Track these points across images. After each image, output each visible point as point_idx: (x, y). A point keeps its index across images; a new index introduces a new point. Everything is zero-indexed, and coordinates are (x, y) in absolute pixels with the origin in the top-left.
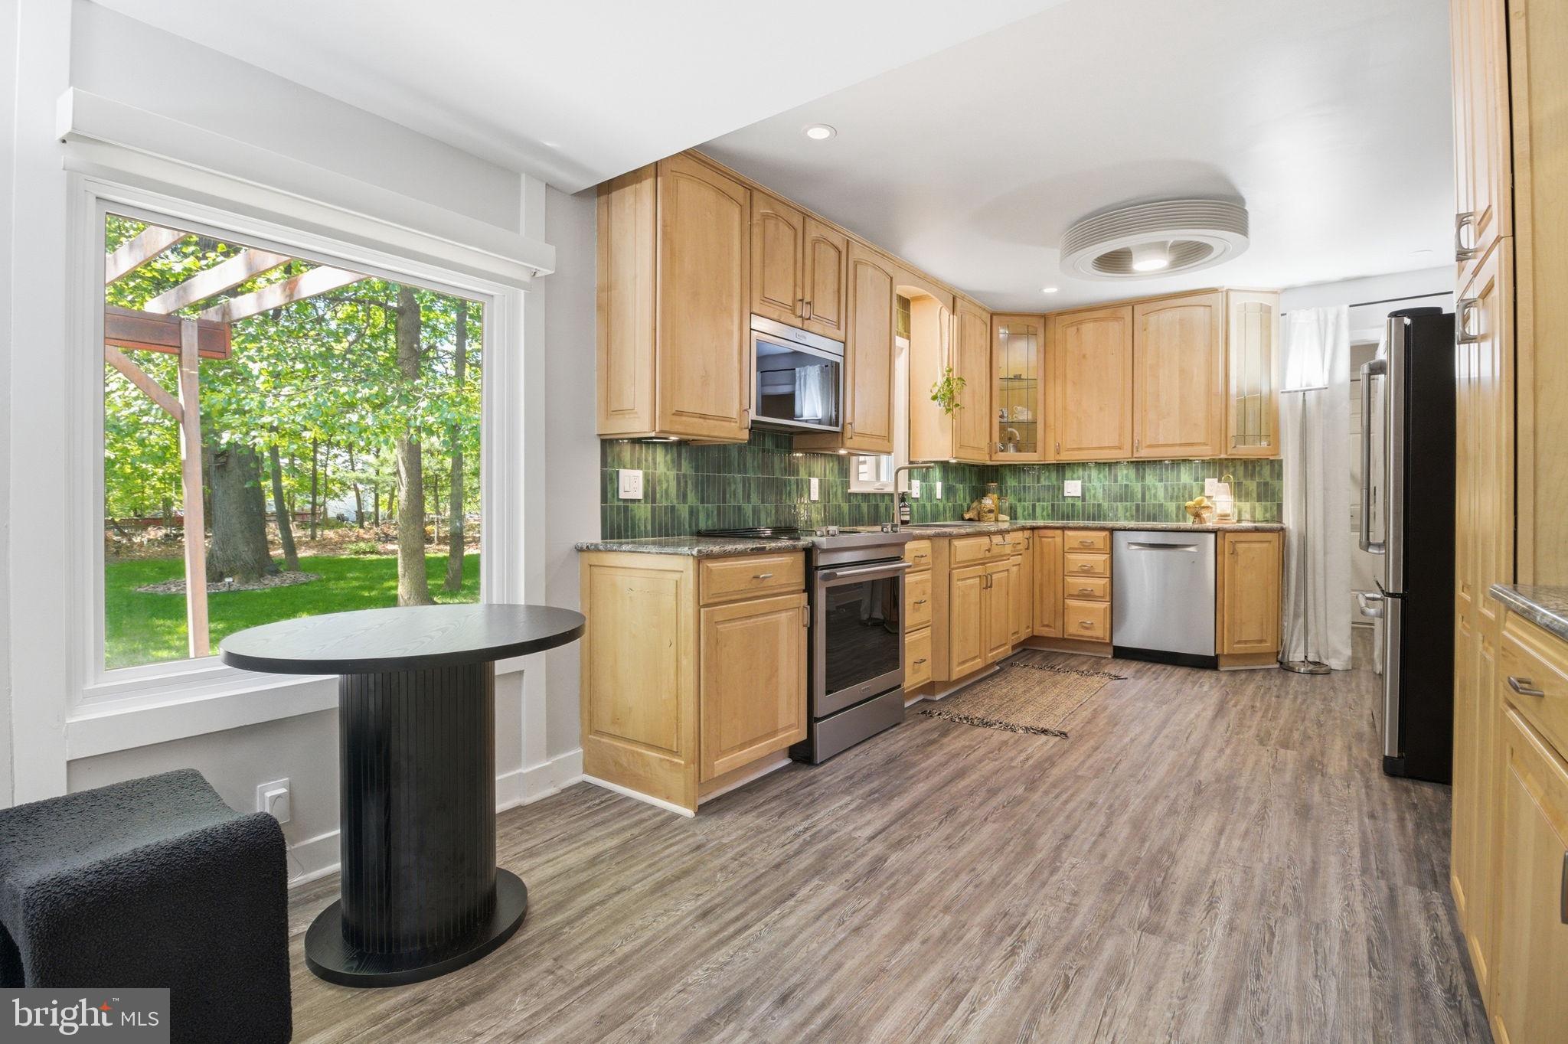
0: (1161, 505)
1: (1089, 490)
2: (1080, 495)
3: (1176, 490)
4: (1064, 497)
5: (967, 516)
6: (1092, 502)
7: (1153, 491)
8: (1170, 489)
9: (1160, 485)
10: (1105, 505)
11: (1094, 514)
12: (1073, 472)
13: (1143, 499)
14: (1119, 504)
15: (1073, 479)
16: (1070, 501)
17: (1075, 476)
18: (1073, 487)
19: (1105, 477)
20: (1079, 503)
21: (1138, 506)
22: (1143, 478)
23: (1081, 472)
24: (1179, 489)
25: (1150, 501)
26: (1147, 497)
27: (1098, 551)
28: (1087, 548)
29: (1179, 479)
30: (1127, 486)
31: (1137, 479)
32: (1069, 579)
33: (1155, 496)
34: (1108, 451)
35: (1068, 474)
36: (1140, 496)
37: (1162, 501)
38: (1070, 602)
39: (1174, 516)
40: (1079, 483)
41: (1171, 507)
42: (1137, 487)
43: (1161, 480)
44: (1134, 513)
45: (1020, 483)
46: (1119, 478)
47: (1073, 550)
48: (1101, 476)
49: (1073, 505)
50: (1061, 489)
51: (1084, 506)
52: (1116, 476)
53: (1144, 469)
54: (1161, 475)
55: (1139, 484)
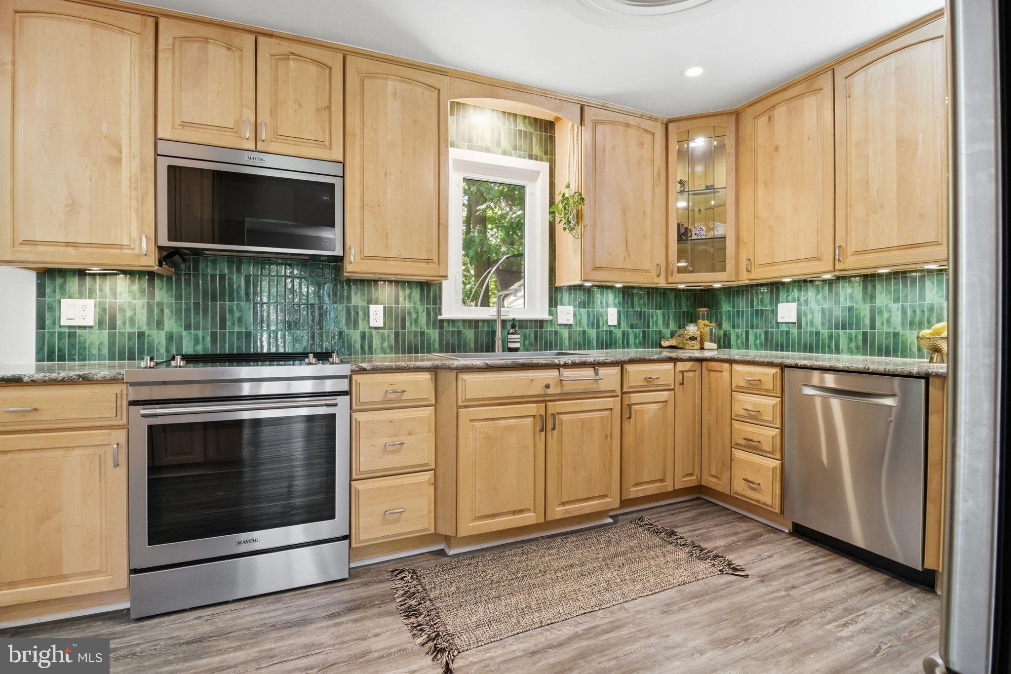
1: (805, 314)
2: (795, 320)
4: (778, 324)
6: (809, 329)
7: (886, 315)
8: (910, 312)
9: (896, 307)
10: (825, 332)
11: (811, 344)
12: (788, 293)
13: (873, 326)
14: (841, 332)
15: (788, 301)
16: (784, 328)
17: (790, 298)
18: (787, 312)
19: (824, 298)
20: (794, 331)
21: (865, 334)
22: (873, 298)
23: (796, 293)
25: (882, 328)
26: (878, 324)
30: (850, 309)
31: (864, 298)
33: (888, 321)
35: (782, 295)
36: (868, 322)
37: (899, 329)
40: (794, 306)
41: (911, 336)
42: (865, 310)
43: (896, 299)
44: (861, 342)
45: (734, 307)
46: (842, 299)
48: (820, 296)
49: (788, 333)
50: (774, 312)
51: (799, 334)
52: (838, 297)
53: (874, 287)
54: (896, 292)
55: (868, 306)
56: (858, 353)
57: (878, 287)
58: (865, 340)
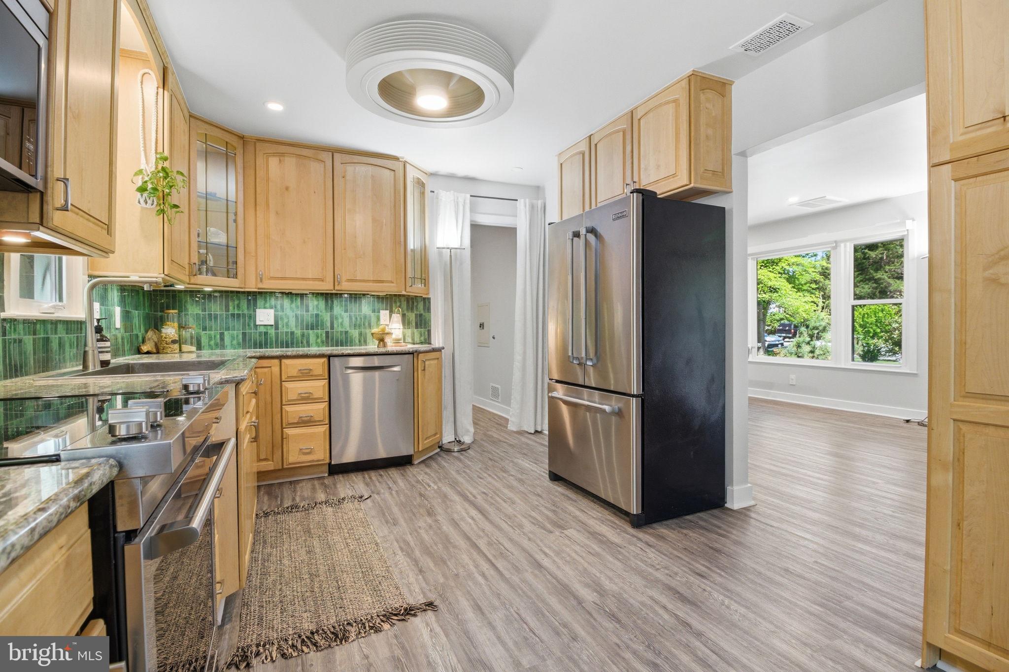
0: (346, 332)
1: (282, 319)
2: (273, 323)
3: (358, 319)
4: (256, 326)
5: (145, 348)
6: (285, 330)
7: (340, 320)
8: (354, 319)
9: (346, 315)
10: (298, 332)
11: (287, 342)
12: (266, 301)
13: (332, 327)
14: (311, 332)
15: (265, 308)
16: (262, 329)
17: (268, 305)
18: (265, 316)
19: (297, 307)
20: (272, 332)
21: (327, 333)
22: (332, 308)
23: (273, 301)
24: (361, 318)
25: (338, 328)
26: (335, 326)
27: (317, 378)
28: (306, 375)
29: (360, 310)
30: (317, 315)
31: (326, 309)
32: (287, 408)
33: (342, 324)
34: (311, 282)
35: (260, 302)
36: (329, 325)
37: (348, 329)
38: (289, 431)
39: (357, 341)
40: (271, 312)
41: (355, 333)
42: (326, 317)
43: (346, 311)
44: (324, 339)
45: (204, 310)
46: (311, 309)
47: (292, 379)
48: (294, 305)
49: (266, 333)
50: (252, 317)
51: (277, 334)
52: (307, 306)
53: (332, 301)
54: (346, 306)
55: (329, 314)
56: (322, 346)
57: (335, 302)
58: (327, 337)
